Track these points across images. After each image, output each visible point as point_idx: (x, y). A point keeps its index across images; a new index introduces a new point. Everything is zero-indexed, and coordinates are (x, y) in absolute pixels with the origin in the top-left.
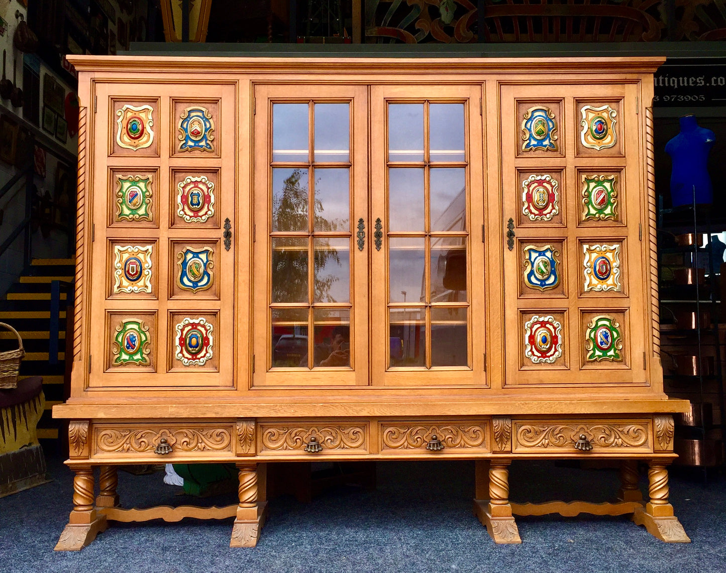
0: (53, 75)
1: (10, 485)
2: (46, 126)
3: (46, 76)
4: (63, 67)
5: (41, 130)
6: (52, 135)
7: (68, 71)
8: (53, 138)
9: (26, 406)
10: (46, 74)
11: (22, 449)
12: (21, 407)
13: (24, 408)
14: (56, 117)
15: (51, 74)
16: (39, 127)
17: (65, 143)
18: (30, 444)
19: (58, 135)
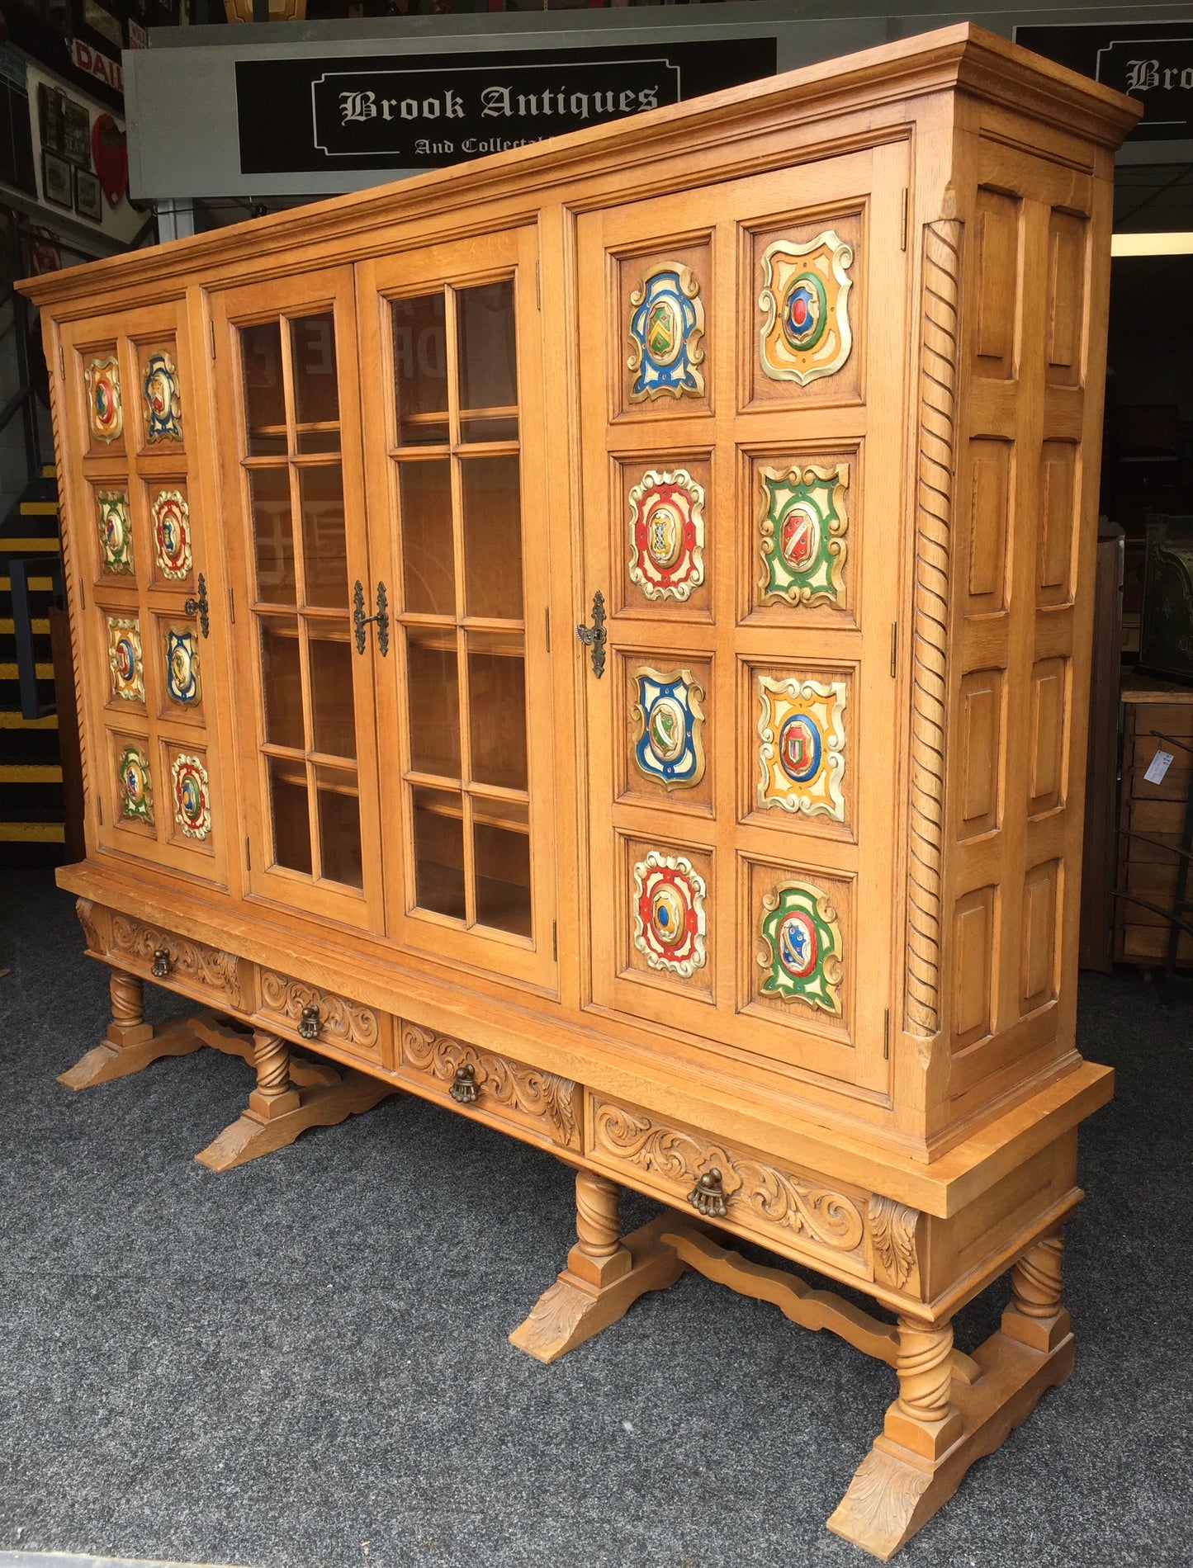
0: (58, 84)
2: (51, 193)
3: (42, 89)
4: (77, 65)
5: (42, 202)
6: (68, 208)
7: (91, 71)
8: (72, 216)
10: (40, 83)
14: (73, 170)
15: (50, 83)
16: (36, 197)
17: (98, 221)
19: (83, 208)
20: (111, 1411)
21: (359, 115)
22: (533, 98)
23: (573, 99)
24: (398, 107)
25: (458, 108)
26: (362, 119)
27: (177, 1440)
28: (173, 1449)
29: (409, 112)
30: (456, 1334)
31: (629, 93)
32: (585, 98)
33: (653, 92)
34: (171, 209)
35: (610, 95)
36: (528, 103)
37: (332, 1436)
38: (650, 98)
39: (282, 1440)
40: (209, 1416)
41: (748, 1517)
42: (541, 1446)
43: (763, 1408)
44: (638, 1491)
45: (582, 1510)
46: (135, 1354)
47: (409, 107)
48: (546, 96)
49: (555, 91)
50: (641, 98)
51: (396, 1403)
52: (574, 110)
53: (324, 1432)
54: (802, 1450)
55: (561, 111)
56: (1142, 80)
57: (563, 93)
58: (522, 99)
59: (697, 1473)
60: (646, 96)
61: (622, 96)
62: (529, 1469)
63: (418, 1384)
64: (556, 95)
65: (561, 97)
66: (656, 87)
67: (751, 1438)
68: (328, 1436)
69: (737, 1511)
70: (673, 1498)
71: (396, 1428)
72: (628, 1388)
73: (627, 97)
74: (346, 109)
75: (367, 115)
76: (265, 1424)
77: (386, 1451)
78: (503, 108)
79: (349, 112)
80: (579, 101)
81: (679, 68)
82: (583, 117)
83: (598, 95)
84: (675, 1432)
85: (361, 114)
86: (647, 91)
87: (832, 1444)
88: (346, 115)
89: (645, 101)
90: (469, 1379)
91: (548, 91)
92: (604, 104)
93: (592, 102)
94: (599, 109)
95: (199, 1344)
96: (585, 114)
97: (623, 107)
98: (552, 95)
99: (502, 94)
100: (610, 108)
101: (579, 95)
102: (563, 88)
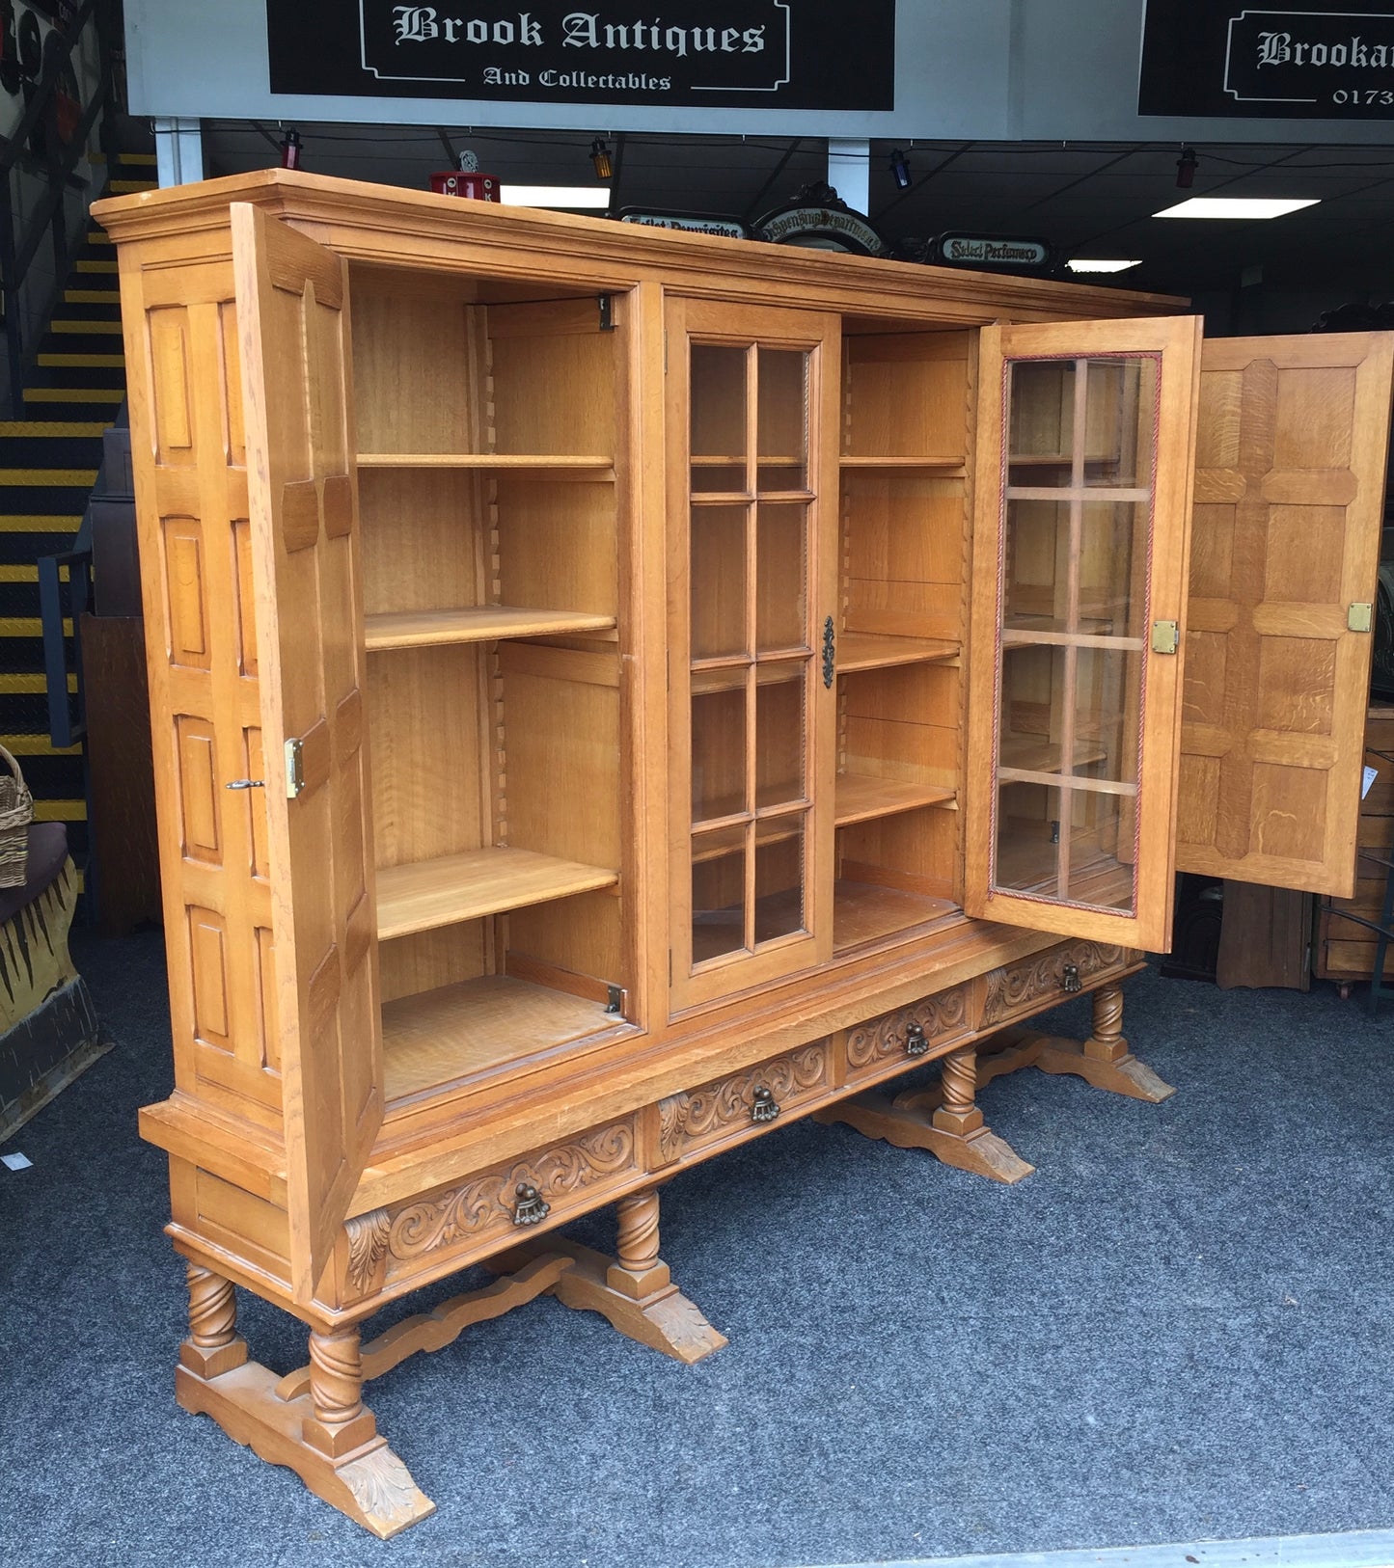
1: (36, 1089)
9: (43, 902)
11: (48, 1001)
12: (33, 909)
13: (38, 907)
18: (61, 983)
20: (593, 1455)
21: (416, 34)
23: (669, 33)
24: (464, 28)
25: (534, 33)
26: (420, 38)
27: (677, 1473)
28: (679, 1480)
29: (477, 34)
30: (880, 1360)
31: (732, 30)
32: (682, 33)
33: (759, 32)
34: (174, 129)
35: (710, 32)
36: (617, 34)
37: (824, 1454)
38: (757, 39)
39: (778, 1462)
40: (694, 1450)
41: (1238, 1480)
42: (1022, 1444)
43: (1199, 1395)
44: (1132, 1470)
45: (1092, 1489)
46: (576, 1405)
47: (477, 29)
48: (638, 27)
49: (649, 23)
50: (746, 38)
51: (864, 1422)
52: (670, 46)
53: (815, 1452)
54: (1253, 1425)
55: (655, 46)
56: (1273, 54)
57: (656, 25)
58: (610, 29)
59: (1172, 1451)
60: (752, 36)
61: (725, 34)
62: (1024, 1463)
63: (874, 1405)
64: (649, 28)
65: (655, 30)
66: (763, 27)
67: (1203, 1420)
68: (820, 1455)
69: (1226, 1476)
70: (1164, 1472)
71: (878, 1443)
72: (1070, 1390)
73: (730, 36)
74: (401, 26)
75: (426, 35)
76: (752, 1451)
77: (884, 1463)
78: (588, 38)
79: (405, 29)
80: (676, 36)
81: (788, 8)
82: (679, 55)
83: (697, 31)
84: (1134, 1422)
85: (419, 33)
86: (752, 31)
87: (1275, 1418)
88: (401, 33)
89: (750, 41)
90: (919, 1396)
91: (640, 22)
92: (704, 41)
93: (690, 38)
94: (698, 47)
95: (635, 1391)
96: (682, 51)
97: (725, 47)
98: (645, 28)
99: (587, 22)
100: (711, 47)
101: (676, 29)
102: (658, 20)
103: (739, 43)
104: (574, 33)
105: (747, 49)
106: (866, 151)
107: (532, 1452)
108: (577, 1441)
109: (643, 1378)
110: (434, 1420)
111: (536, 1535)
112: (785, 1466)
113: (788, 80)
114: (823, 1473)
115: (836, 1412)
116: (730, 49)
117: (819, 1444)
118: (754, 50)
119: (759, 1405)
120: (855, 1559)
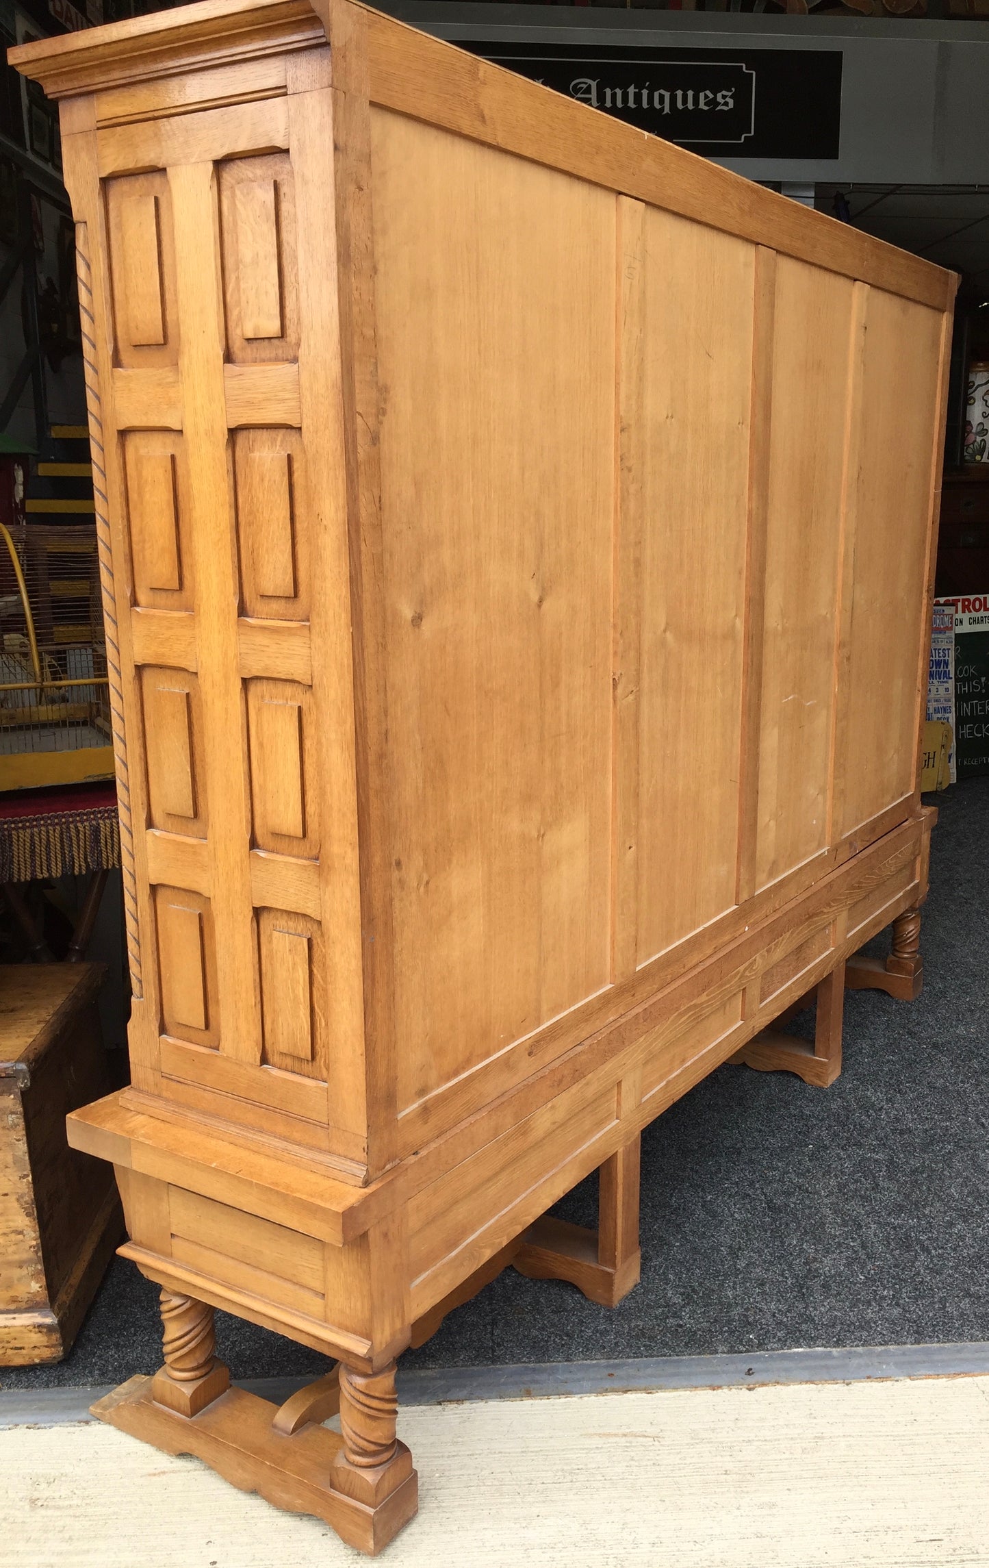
2: (37, 146)
4: (53, 14)
5: (30, 155)
7: (62, 21)
16: (25, 149)
22: (619, 92)
23: (656, 94)
27: (806, 1263)
28: (810, 1269)
30: (946, 1173)
31: (708, 92)
32: (667, 95)
33: (730, 94)
35: (690, 93)
36: (614, 96)
38: (728, 99)
40: (814, 1244)
48: (632, 90)
49: (640, 87)
50: (719, 99)
52: (657, 106)
55: (645, 105)
57: (647, 88)
58: (608, 92)
60: (724, 97)
61: (702, 95)
63: (954, 1210)
64: (640, 90)
65: (645, 92)
66: (733, 89)
68: (922, 1251)
73: (706, 97)
78: (590, 99)
80: (662, 97)
81: (754, 73)
82: (665, 112)
83: (679, 93)
86: (724, 93)
89: (722, 101)
91: (633, 86)
92: (685, 101)
93: (673, 99)
94: (680, 106)
95: (749, 1195)
96: (667, 110)
97: (702, 106)
98: (637, 90)
99: (590, 85)
100: (690, 106)
101: (662, 91)
102: (648, 84)
103: (712, 103)
104: (579, 95)
105: (719, 108)
106: (812, 194)
107: (678, 1244)
108: (713, 1236)
109: (752, 1184)
110: (589, 1216)
111: (704, 1313)
112: (896, 1259)
113: (753, 133)
114: (931, 1266)
115: (925, 1216)
116: (706, 108)
117: (918, 1241)
118: (726, 108)
119: (855, 1208)
120: (982, 1338)
